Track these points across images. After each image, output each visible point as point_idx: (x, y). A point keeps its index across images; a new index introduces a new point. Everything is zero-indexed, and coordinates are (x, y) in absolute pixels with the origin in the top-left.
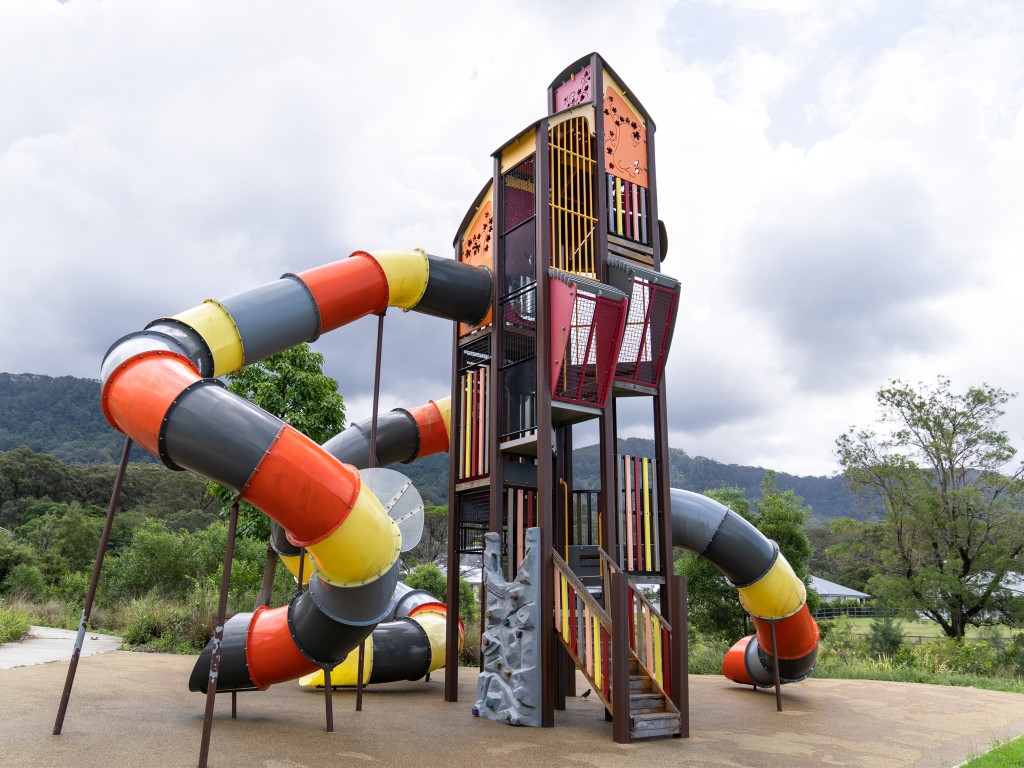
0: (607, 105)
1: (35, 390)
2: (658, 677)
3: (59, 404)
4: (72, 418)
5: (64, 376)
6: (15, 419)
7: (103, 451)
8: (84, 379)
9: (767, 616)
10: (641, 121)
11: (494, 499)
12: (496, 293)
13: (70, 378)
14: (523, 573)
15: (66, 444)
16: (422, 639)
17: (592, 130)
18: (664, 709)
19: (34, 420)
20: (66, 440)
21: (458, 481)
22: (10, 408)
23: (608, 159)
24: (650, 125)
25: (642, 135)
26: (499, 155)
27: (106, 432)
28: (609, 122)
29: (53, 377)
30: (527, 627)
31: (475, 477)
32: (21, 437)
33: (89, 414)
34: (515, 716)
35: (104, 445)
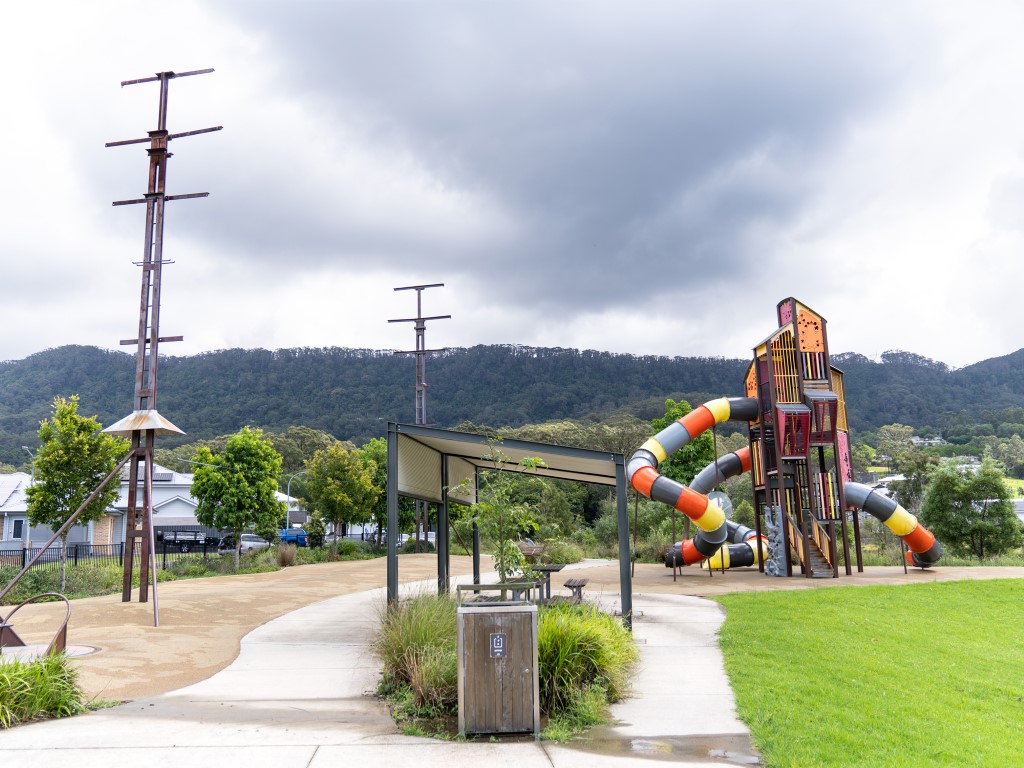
0: (799, 319)
1: (453, 362)
2: (827, 557)
3: (476, 372)
4: (488, 383)
5: (475, 345)
6: (443, 391)
7: (521, 411)
8: (492, 346)
9: (900, 534)
10: (819, 320)
11: (768, 494)
12: (760, 411)
13: (480, 346)
14: (777, 523)
15: (487, 408)
16: (751, 550)
17: (792, 335)
18: (829, 568)
19: (457, 389)
20: (487, 405)
21: (755, 486)
22: (437, 381)
23: (801, 345)
24: (824, 321)
25: (820, 327)
26: (755, 350)
27: (519, 392)
28: (801, 328)
29: (467, 348)
30: (779, 542)
31: (761, 485)
32: (450, 406)
33: (502, 377)
34: (777, 573)
35: (519, 405)
